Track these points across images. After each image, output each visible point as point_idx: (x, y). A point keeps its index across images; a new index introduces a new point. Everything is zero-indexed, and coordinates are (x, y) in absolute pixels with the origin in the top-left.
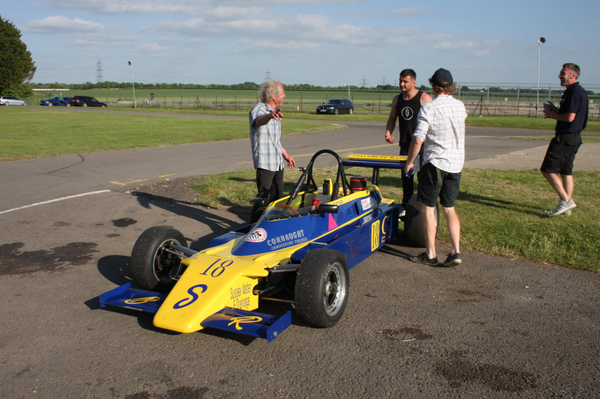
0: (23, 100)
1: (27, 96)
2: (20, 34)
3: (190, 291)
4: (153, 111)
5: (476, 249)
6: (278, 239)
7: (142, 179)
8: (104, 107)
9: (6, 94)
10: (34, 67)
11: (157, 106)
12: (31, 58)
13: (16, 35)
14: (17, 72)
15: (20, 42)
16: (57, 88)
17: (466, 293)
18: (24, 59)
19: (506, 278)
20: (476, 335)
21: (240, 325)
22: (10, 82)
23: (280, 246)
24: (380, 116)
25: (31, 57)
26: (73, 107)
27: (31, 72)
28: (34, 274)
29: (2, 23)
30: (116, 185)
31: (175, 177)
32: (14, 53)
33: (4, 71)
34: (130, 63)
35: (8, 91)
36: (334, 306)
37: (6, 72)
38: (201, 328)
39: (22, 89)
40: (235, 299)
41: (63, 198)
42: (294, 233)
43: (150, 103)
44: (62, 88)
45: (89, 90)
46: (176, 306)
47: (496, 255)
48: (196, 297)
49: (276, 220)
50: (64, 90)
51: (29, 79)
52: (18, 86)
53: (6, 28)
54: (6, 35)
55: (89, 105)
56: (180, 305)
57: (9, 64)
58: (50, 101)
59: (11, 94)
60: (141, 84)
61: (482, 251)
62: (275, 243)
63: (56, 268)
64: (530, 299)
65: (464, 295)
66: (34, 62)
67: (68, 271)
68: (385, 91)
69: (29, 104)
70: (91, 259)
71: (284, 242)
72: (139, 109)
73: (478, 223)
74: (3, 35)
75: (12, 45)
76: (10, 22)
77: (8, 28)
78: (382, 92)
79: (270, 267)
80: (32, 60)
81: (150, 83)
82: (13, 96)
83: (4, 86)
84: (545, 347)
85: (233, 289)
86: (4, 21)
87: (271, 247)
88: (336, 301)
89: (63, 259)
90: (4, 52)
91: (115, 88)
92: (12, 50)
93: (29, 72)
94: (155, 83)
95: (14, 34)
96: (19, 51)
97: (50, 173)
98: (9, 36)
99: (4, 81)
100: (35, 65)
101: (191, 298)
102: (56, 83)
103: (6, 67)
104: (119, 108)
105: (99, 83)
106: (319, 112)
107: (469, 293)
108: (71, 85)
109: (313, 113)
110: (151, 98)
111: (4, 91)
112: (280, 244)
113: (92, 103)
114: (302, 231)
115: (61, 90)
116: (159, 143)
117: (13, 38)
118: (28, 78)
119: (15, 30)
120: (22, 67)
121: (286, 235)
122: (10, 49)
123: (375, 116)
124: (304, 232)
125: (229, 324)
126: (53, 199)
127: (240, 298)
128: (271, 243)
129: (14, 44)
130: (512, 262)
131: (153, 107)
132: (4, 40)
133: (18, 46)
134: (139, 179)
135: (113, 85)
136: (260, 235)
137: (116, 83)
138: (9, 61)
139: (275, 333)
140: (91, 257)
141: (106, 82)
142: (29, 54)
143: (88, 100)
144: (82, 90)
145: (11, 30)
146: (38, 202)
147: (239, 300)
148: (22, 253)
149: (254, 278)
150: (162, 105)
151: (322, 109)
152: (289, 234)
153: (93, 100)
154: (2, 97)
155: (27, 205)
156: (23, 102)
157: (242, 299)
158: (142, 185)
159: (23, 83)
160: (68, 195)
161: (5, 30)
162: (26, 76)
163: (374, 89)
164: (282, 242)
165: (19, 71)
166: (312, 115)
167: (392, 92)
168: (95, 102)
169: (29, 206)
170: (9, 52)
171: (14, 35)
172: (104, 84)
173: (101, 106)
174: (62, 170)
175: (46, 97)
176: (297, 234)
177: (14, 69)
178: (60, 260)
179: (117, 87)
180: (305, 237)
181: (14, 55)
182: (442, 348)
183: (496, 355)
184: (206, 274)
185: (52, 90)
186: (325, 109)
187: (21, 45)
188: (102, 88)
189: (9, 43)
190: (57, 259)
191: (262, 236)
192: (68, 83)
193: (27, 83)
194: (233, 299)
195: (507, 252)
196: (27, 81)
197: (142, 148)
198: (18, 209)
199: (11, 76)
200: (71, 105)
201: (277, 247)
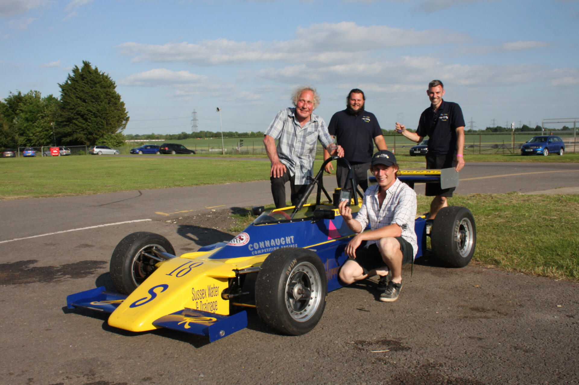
0: (114, 149)
1: (120, 146)
2: (115, 85)
3: (151, 292)
4: (240, 157)
5: (516, 270)
6: (262, 244)
7: (189, 210)
8: (192, 154)
9: (100, 144)
10: (127, 117)
11: (247, 153)
12: (125, 109)
13: (112, 86)
14: (111, 122)
15: (115, 93)
16: (153, 139)
17: (479, 310)
18: (118, 110)
19: (537, 298)
20: (465, 349)
21: (190, 324)
22: (104, 132)
23: (263, 251)
24: (480, 156)
25: (124, 107)
26: (163, 155)
27: (124, 122)
28: (29, 284)
29: (98, 76)
30: (160, 215)
31: (223, 208)
32: (109, 103)
33: (99, 122)
34: (218, 109)
35: (102, 141)
36: (306, 313)
37: (100, 123)
38: (154, 328)
39: (115, 139)
40: (199, 301)
41: (101, 226)
42: (283, 239)
43: (240, 149)
44: (158, 138)
45: (184, 140)
46: (133, 305)
47: (539, 275)
48: (154, 295)
49: (263, 225)
50: (160, 140)
51: (122, 129)
52: (112, 136)
53: (102, 80)
54: (102, 87)
55: (177, 153)
56: (137, 304)
57: (104, 114)
58: (141, 149)
59: (105, 144)
60: (236, 133)
61: (522, 272)
62: (257, 248)
63: (54, 280)
64: (556, 317)
65: (474, 312)
66: (127, 112)
67: (62, 283)
68: (495, 133)
69: (121, 153)
70: (92, 274)
71: (268, 247)
72: (228, 155)
73: (529, 244)
74: (99, 87)
75: (107, 97)
76: (105, 74)
77: (104, 80)
78: (491, 134)
79: (239, 269)
80: (125, 111)
81: (245, 132)
82: (107, 145)
83: (98, 137)
84: (547, 364)
85: (196, 290)
86: (101, 73)
87: (251, 251)
88: (308, 308)
89: (65, 274)
90: (100, 103)
91: (210, 137)
92: (107, 101)
93: (122, 121)
94: (249, 132)
95: (109, 85)
96: (113, 101)
97: (102, 205)
98: (105, 88)
99: (99, 131)
100: (128, 115)
101: (150, 296)
102: (153, 134)
103: (100, 117)
104: (208, 155)
105: (194, 133)
106: (412, 154)
107: (483, 310)
108: (167, 135)
109: (407, 155)
110: (241, 144)
111: (99, 141)
112: (263, 249)
113: (181, 150)
114: (292, 237)
115: (157, 140)
116: (225, 180)
117: (108, 90)
118: (121, 127)
119: (111, 82)
120: (115, 117)
121: (272, 240)
122: (105, 100)
123: (474, 156)
124: (294, 238)
125: (179, 324)
126: (90, 226)
127: (204, 301)
128: (252, 247)
129: (109, 95)
130: (555, 282)
131: (243, 153)
132: (100, 91)
133: (113, 97)
134: (185, 210)
135: (208, 135)
136: (242, 239)
137: (210, 133)
138: (103, 112)
139: (221, 333)
140: (95, 272)
141: (201, 132)
142: (123, 104)
143: (176, 147)
144: (176, 140)
145: (107, 81)
146: (75, 229)
147: (203, 303)
148: (30, 268)
149: (222, 279)
150: (251, 151)
151: (415, 150)
152: (276, 240)
153: (182, 147)
154: (96, 147)
155: (63, 230)
156: (115, 151)
157: (207, 303)
158: (186, 215)
159: (116, 133)
160: (107, 223)
161: (101, 82)
162: (119, 126)
163: (483, 131)
164: (266, 247)
165: (113, 121)
166: (405, 157)
167: (503, 134)
168: (184, 149)
169: (65, 231)
170: (103, 103)
171: (109, 87)
172: (199, 133)
173: (189, 153)
174: (114, 203)
175: (138, 146)
176: (285, 240)
177: (108, 120)
178: (61, 274)
179: (212, 137)
180: (295, 243)
181: (108, 105)
182: (415, 360)
183: (478, 369)
184: (171, 274)
185: (148, 141)
186: (419, 150)
187: (115, 96)
188: (197, 137)
189: (104, 94)
190: (59, 274)
191: (243, 241)
192: (164, 133)
193: (120, 132)
194: (195, 301)
195: (552, 271)
196: (121, 131)
197: (206, 185)
198: (53, 233)
199: (105, 126)
200: (161, 153)
201: (259, 252)
